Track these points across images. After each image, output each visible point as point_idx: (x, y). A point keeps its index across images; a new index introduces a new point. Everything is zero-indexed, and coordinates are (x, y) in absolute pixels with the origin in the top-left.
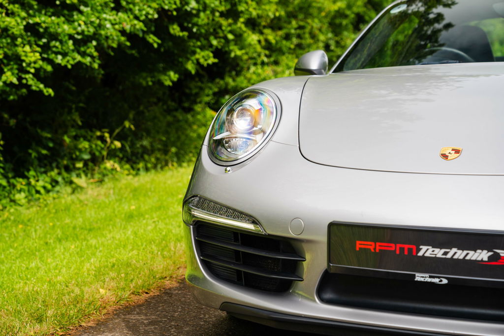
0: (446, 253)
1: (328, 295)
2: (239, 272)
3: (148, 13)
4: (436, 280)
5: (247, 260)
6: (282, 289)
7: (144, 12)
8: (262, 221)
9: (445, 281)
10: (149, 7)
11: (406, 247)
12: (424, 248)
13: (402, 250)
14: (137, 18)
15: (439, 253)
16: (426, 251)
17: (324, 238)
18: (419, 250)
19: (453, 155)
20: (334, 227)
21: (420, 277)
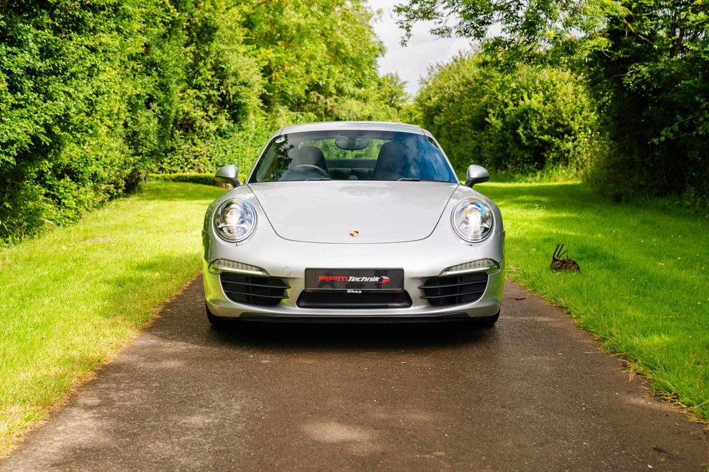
0: (360, 279)
1: (303, 304)
2: (248, 297)
3: (46, 120)
4: (357, 292)
5: (254, 289)
6: (275, 303)
7: (43, 119)
8: (267, 270)
9: (360, 292)
10: (46, 114)
11: (343, 278)
12: (351, 278)
13: (341, 279)
14: (36, 123)
15: (357, 279)
16: (352, 279)
17: (303, 276)
18: (349, 279)
19: (355, 234)
20: (307, 270)
21: (349, 291)
